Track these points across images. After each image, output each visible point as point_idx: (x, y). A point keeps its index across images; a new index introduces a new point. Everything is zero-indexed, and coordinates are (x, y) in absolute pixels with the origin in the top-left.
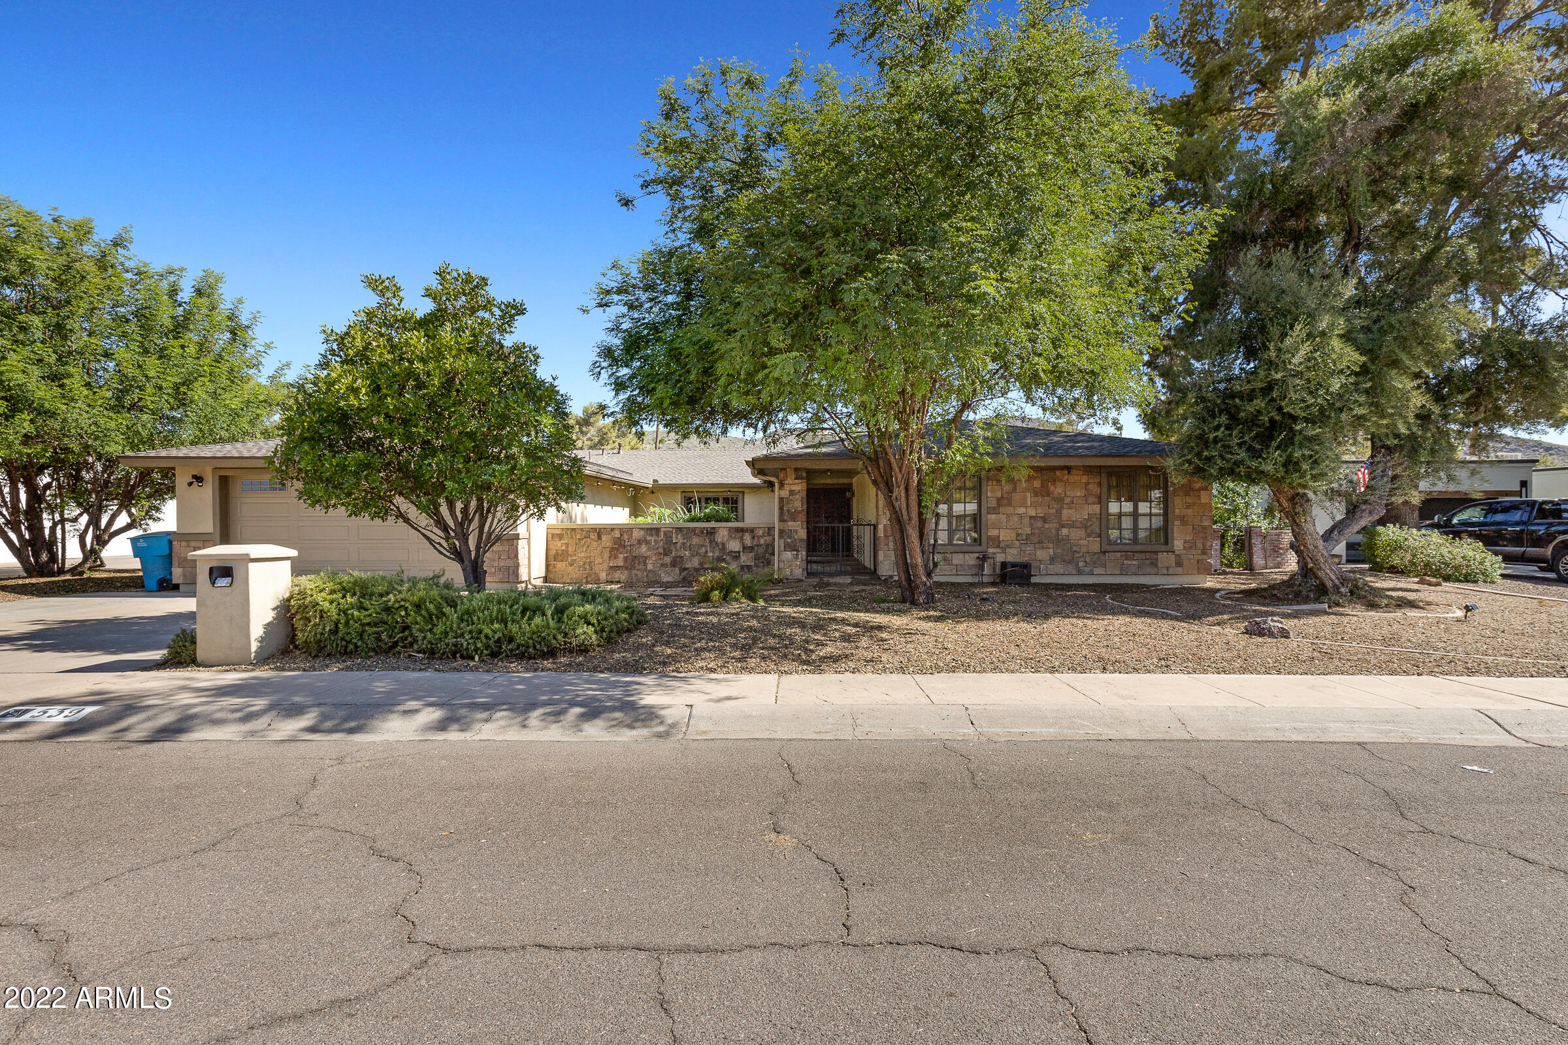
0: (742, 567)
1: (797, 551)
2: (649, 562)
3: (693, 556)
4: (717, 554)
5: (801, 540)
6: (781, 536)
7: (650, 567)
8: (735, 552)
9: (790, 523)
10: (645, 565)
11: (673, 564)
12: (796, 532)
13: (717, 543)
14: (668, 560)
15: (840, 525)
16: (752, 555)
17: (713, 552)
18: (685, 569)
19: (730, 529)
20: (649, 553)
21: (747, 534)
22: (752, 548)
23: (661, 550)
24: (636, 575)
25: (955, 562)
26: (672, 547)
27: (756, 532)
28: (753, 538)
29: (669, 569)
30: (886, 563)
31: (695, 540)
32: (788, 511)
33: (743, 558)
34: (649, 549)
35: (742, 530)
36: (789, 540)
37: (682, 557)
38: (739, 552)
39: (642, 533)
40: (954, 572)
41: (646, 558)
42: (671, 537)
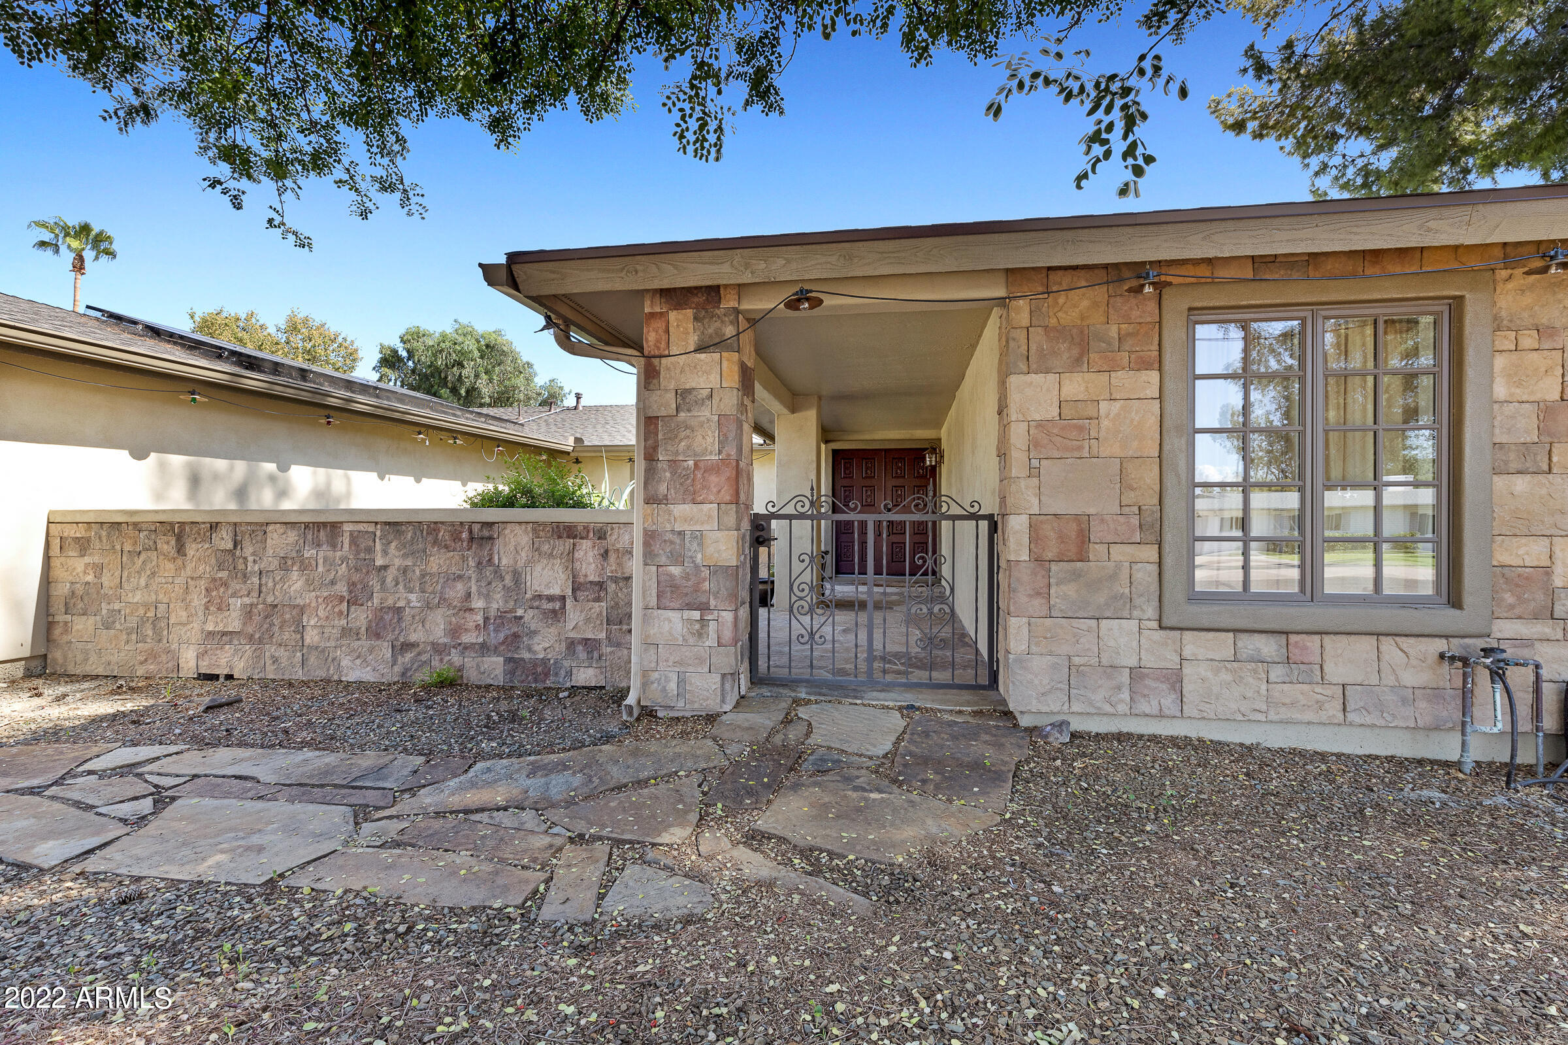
0: (571, 645)
1: (704, 608)
2: (310, 621)
3: (428, 606)
4: (498, 603)
5: (716, 570)
6: (649, 556)
7: (311, 637)
8: (551, 598)
9: (681, 510)
10: (301, 630)
11: (375, 632)
12: (699, 537)
13: (497, 571)
14: (360, 617)
15: (870, 519)
16: (601, 607)
17: (487, 597)
18: (407, 646)
19: (537, 527)
20: (309, 598)
21: (586, 544)
22: (601, 585)
23: (342, 588)
24: (275, 660)
25: (1337, 672)
26: (374, 583)
27: (611, 539)
28: (605, 555)
29: (364, 644)
30: (1039, 663)
31: (438, 561)
32: (673, 463)
33: (574, 615)
34: (309, 582)
35: (569, 532)
36: (675, 570)
37: (399, 611)
38: (563, 598)
39: (292, 536)
40: (1333, 710)
41: (302, 609)
42: (370, 550)
